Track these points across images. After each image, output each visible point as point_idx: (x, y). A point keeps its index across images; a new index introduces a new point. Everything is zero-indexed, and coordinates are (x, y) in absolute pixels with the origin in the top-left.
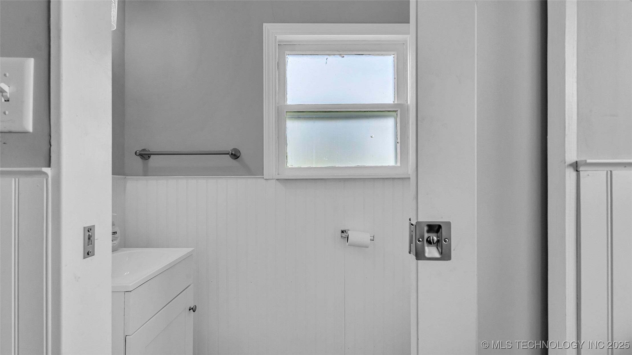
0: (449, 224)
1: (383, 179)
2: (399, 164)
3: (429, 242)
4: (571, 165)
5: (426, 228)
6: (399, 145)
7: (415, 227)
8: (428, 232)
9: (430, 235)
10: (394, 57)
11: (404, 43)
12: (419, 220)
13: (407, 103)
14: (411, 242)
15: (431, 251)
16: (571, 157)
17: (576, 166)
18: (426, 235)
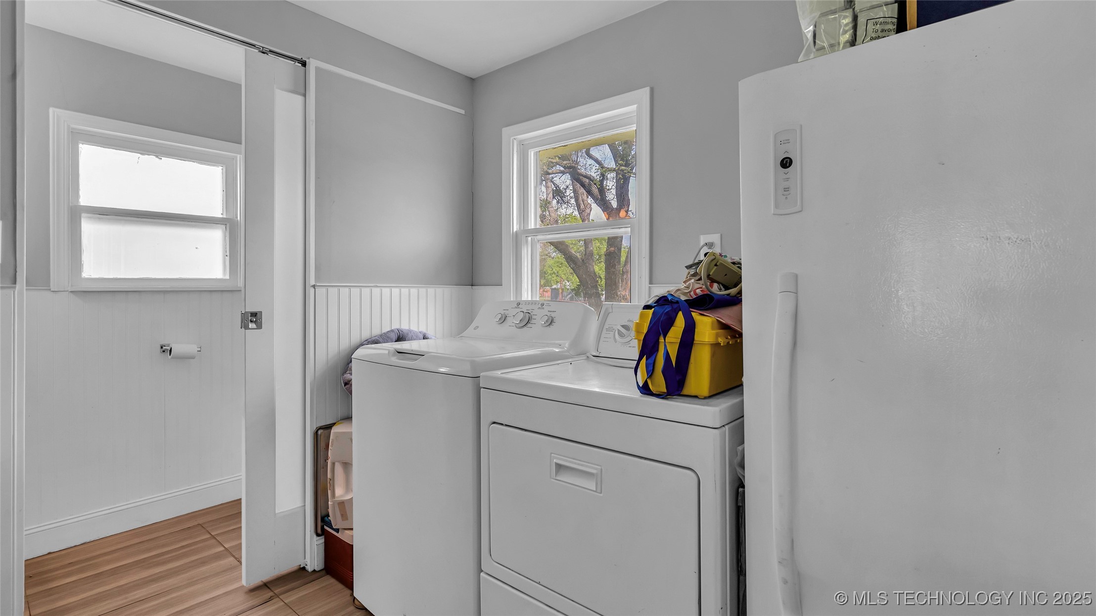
0: (261, 312)
1: (211, 291)
2: (227, 277)
3: (251, 321)
4: (312, 286)
5: (250, 315)
6: (228, 258)
7: (244, 315)
8: (251, 316)
9: (252, 318)
10: (222, 169)
11: (234, 159)
12: (246, 311)
13: (237, 218)
14: (242, 322)
15: (251, 325)
16: (313, 283)
17: (314, 286)
18: (250, 318)
